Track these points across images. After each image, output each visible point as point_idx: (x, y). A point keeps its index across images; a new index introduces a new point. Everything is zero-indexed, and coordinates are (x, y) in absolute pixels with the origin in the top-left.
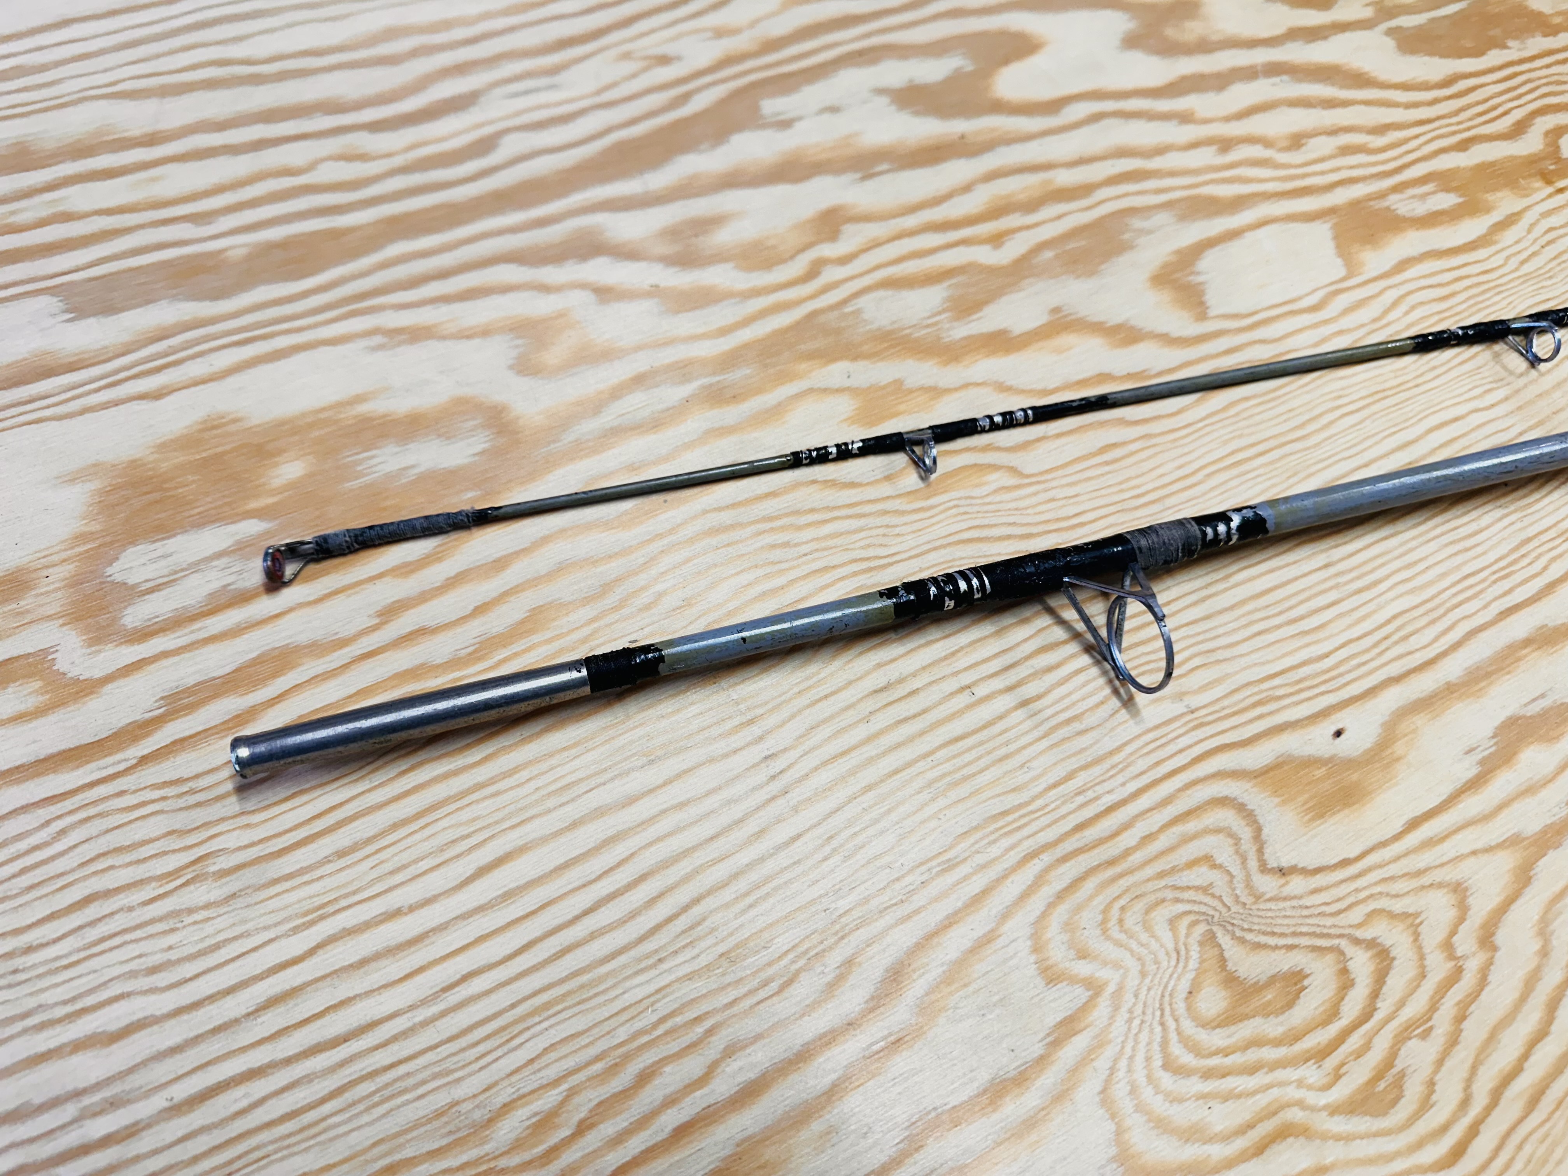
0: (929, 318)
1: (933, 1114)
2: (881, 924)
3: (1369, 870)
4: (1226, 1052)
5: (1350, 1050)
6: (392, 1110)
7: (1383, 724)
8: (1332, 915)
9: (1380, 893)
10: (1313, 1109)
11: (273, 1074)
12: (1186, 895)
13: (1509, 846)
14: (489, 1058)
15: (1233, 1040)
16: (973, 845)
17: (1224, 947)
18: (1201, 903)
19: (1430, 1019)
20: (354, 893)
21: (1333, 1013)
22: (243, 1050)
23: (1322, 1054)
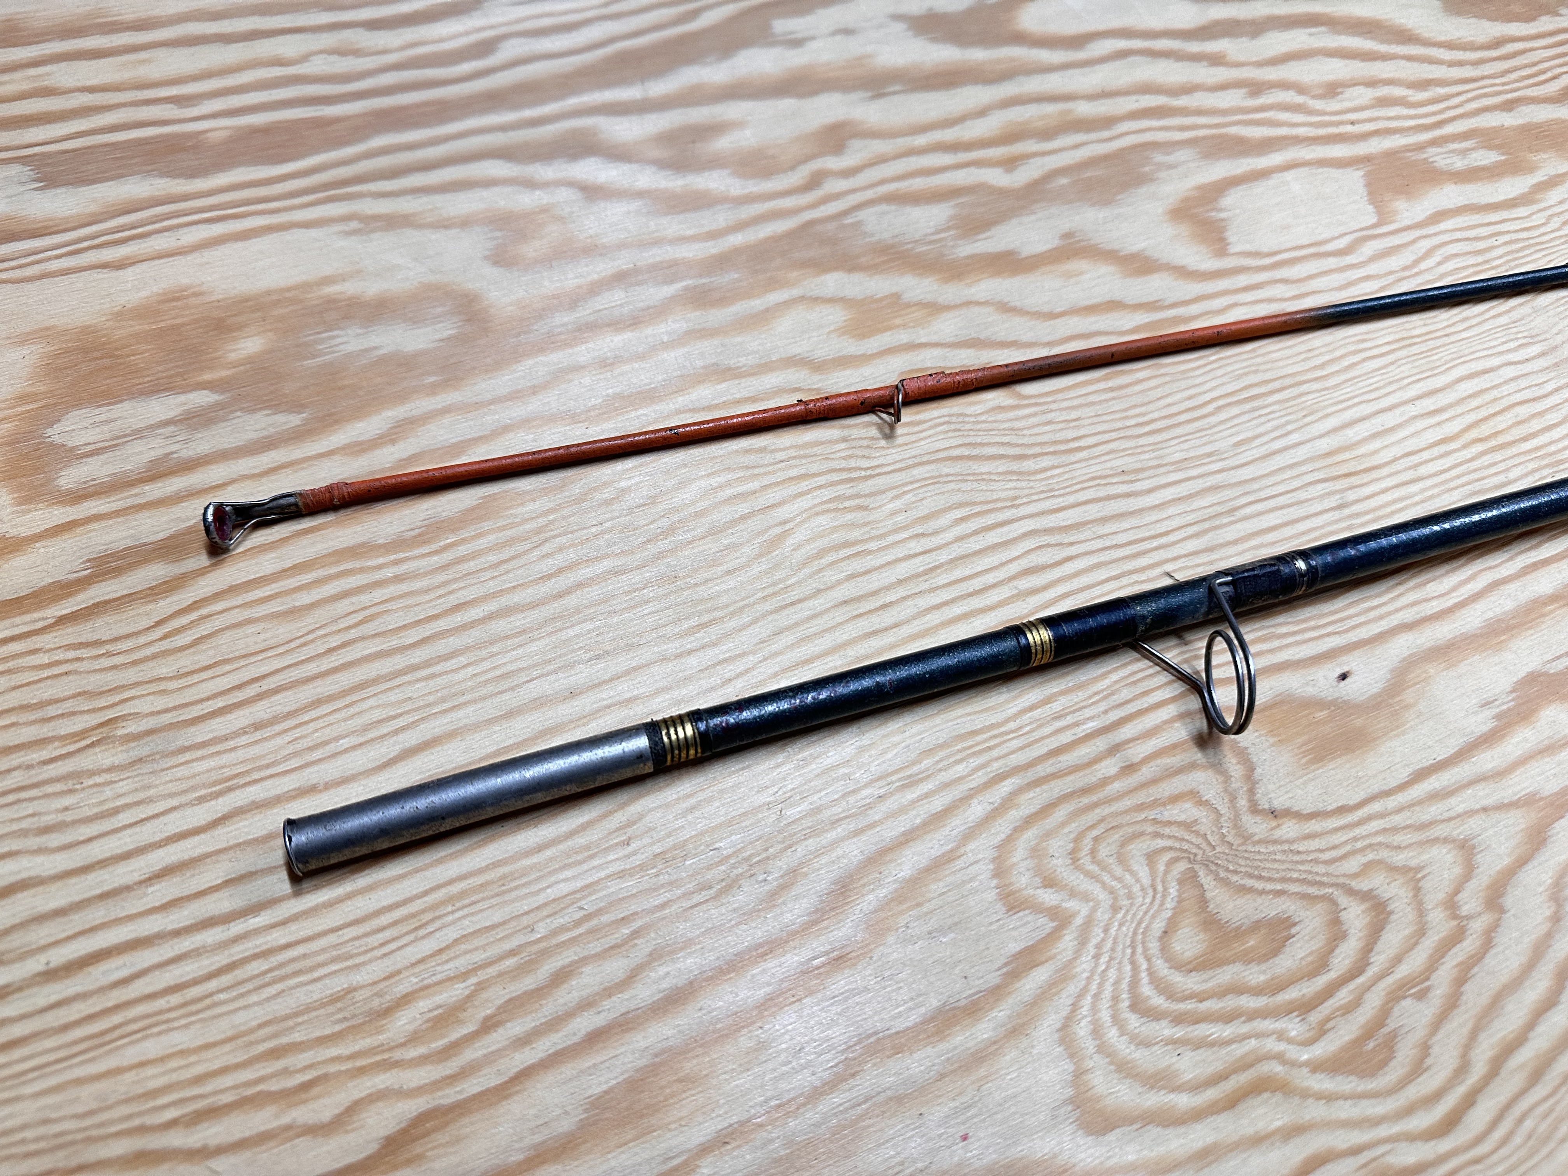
0: (932, 234)
1: (872, 1040)
2: (832, 835)
3: (1370, 818)
4: (1201, 997)
5: (1337, 1004)
6: (283, 991)
7: (1392, 671)
8: (1326, 862)
9: (1380, 844)
10: (1294, 1064)
11: (159, 944)
12: (1167, 831)
13: (1523, 806)
14: (393, 946)
15: (1210, 985)
16: (938, 762)
17: (1206, 887)
18: (1183, 840)
19: (1427, 979)
20: (268, 766)
21: (1321, 964)
22: (131, 918)
23: (1305, 1007)
